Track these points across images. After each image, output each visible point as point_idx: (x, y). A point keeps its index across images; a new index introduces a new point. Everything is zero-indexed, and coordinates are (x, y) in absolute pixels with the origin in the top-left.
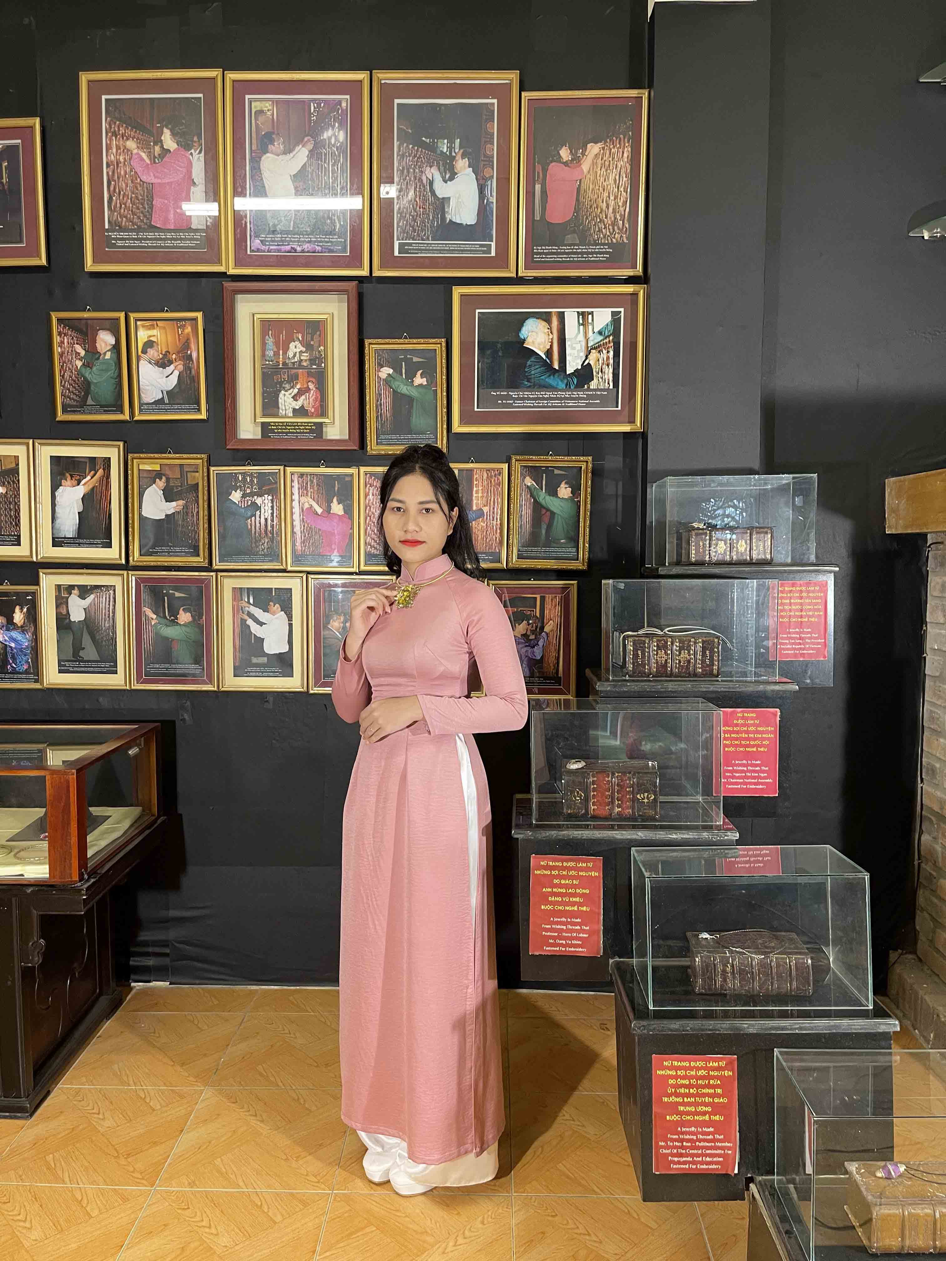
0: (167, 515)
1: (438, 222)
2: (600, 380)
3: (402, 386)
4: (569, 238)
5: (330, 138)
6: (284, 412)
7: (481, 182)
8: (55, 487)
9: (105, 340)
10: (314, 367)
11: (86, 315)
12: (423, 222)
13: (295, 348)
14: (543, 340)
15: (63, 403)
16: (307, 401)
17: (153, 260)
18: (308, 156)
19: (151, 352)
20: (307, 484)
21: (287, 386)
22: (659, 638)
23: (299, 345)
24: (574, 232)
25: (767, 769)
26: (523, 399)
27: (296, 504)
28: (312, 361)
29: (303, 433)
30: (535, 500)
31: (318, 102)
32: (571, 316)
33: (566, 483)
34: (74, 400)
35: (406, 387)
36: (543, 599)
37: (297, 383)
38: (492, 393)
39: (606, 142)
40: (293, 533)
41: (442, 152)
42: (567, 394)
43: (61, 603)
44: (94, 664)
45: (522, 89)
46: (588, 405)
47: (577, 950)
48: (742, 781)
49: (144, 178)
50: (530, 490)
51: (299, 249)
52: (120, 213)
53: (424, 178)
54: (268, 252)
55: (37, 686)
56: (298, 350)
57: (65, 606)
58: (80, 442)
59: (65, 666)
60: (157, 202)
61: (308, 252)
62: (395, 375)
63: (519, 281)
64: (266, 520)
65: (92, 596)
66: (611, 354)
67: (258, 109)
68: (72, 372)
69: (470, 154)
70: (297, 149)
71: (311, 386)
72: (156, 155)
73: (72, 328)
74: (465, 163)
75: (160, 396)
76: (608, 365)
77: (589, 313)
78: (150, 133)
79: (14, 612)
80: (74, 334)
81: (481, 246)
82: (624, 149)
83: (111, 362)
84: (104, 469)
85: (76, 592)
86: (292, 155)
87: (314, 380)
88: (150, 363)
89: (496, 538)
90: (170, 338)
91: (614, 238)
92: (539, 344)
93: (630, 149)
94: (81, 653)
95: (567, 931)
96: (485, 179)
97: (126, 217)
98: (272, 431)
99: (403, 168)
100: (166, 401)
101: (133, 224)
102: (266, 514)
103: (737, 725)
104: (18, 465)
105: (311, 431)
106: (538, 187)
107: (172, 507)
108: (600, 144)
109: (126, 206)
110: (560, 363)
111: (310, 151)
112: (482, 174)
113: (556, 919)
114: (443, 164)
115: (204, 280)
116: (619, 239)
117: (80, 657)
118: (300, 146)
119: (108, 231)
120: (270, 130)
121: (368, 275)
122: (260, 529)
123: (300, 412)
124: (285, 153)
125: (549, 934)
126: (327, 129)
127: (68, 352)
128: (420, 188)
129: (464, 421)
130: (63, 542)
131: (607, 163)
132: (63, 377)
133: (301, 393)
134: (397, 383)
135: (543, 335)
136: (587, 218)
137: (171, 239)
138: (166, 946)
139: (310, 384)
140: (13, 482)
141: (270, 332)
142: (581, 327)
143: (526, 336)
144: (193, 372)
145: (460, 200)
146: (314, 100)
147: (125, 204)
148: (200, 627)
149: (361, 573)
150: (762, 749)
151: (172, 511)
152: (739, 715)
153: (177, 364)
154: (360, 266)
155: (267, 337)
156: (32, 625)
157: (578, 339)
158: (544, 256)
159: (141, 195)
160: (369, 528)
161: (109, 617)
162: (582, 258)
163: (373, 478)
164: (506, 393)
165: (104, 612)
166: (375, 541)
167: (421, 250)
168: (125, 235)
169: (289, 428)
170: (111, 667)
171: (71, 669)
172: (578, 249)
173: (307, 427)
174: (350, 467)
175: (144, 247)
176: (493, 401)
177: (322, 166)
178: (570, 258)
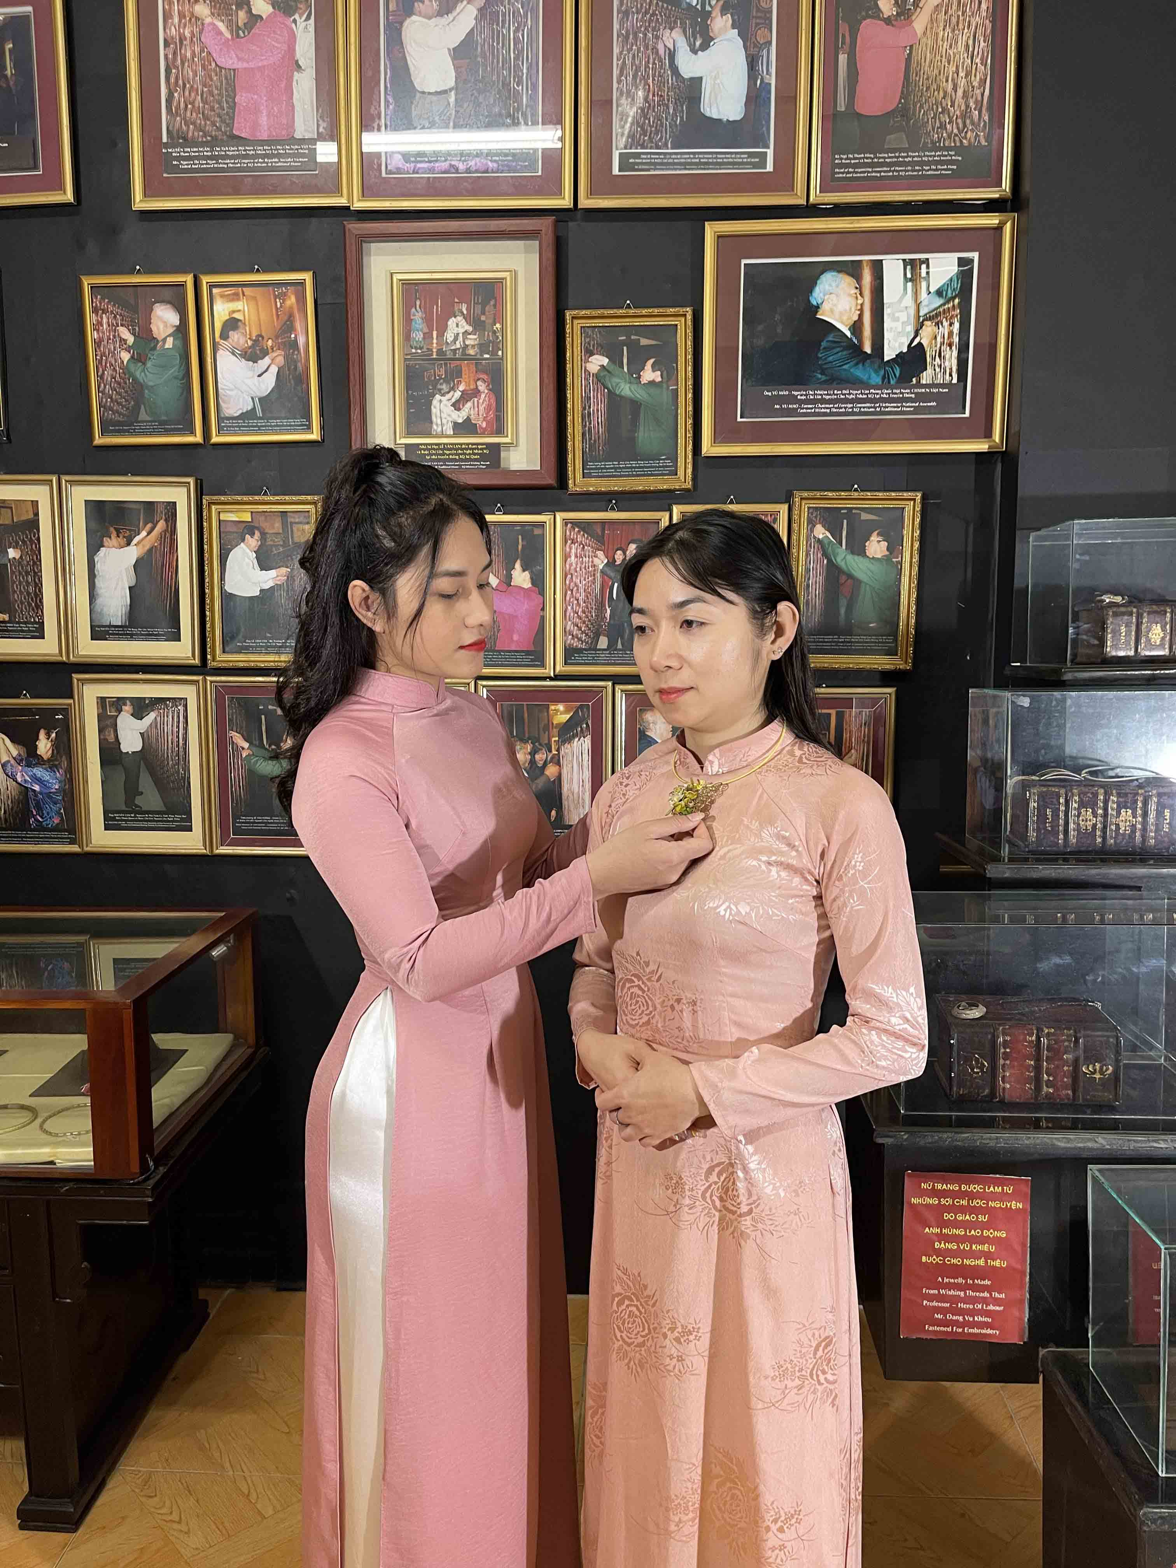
0: (261, 591)
1: (682, 118)
2: (938, 370)
3: (622, 385)
4: (892, 140)
6: (439, 429)
7: (752, 51)
8: (94, 547)
11: (135, 279)
12: (659, 118)
14: (848, 308)
15: (102, 418)
17: (237, 192)
18: (476, 19)
19: (236, 337)
21: (445, 387)
23: (463, 322)
26: (814, 402)
28: (483, 347)
29: (471, 460)
30: (830, 561)
32: (893, 266)
33: (878, 534)
34: (120, 414)
35: (628, 386)
37: (459, 382)
38: (766, 393)
41: (689, 4)
42: (885, 393)
43: (107, 726)
44: (157, 817)
46: (917, 410)
47: (984, 1331)
49: (221, 61)
51: (462, 167)
52: (185, 119)
54: (414, 173)
55: (75, 848)
56: (461, 330)
58: (130, 478)
59: (114, 819)
60: (241, 98)
61: (476, 171)
62: (612, 368)
63: (810, 210)
65: (152, 715)
66: (957, 326)
68: (114, 370)
70: (460, 7)
71: (482, 386)
72: (240, 24)
73: (114, 301)
74: (726, 21)
76: (950, 345)
77: (922, 262)
79: (37, 739)
80: (116, 310)
81: (751, 155)
83: (173, 353)
84: (166, 520)
85: (128, 708)
86: (451, 16)
87: (485, 377)
88: (233, 353)
90: (263, 316)
91: (966, 138)
92: (841, 313)
94: (138, 800)
95: (965, 1300)
97: (194, 123)
99: (627, 32)
100: (259, 413)
101: (205, 134)
104: (36, 514)
105: (483, 457)
106: (843, 58)
107: (269, 578)
109: (194, 106)
110: (873, 344)
111: (480, 10)
113: (946, 1280)
114: (691, 24)
115: (315, 221)
116: (972, 140)
119: (166, 145)
121: (572, 206)
123: (465, 427)
124: (440, 14)
125: (935, 1304)
127: (109, 339)
128: (654, 63)
129: (719, 437)
130: (107, 633)
131: (955, 19)
132: (102, 377)
133: (466, 397)
134: (616, 380)
135: (850, 299)
136: (921, 107)
137: (263, 156)
139: (479, 383)
140: (31, 540)
141: (418, 303)
142: (909, 284)
143: (820, 302)
144: (300, 367)
145: (718, 81)
147: (193, 103)
149: (557, 678)
153: (275, 354)
154: (561, 193)
155: (413, 310)
157: (904, 304)
158: (851, 170)
159: (217, 88)
160: (569, 608)
161: (178, 746)
162: (913, 171)
163: (577, 529)
164: (787, 393)
165: (170, 738)
166: (580, 629)
167: (655, 164)
168: (193, 151)
169: (448, 452)
170: (182, 820)
171: (123, 824)
172: (907, 157)
173: (476, 451)
174: (539, 513)
175: (222, 170)
176: (766, 405)
177: (498, 32)
178: (893, 171)
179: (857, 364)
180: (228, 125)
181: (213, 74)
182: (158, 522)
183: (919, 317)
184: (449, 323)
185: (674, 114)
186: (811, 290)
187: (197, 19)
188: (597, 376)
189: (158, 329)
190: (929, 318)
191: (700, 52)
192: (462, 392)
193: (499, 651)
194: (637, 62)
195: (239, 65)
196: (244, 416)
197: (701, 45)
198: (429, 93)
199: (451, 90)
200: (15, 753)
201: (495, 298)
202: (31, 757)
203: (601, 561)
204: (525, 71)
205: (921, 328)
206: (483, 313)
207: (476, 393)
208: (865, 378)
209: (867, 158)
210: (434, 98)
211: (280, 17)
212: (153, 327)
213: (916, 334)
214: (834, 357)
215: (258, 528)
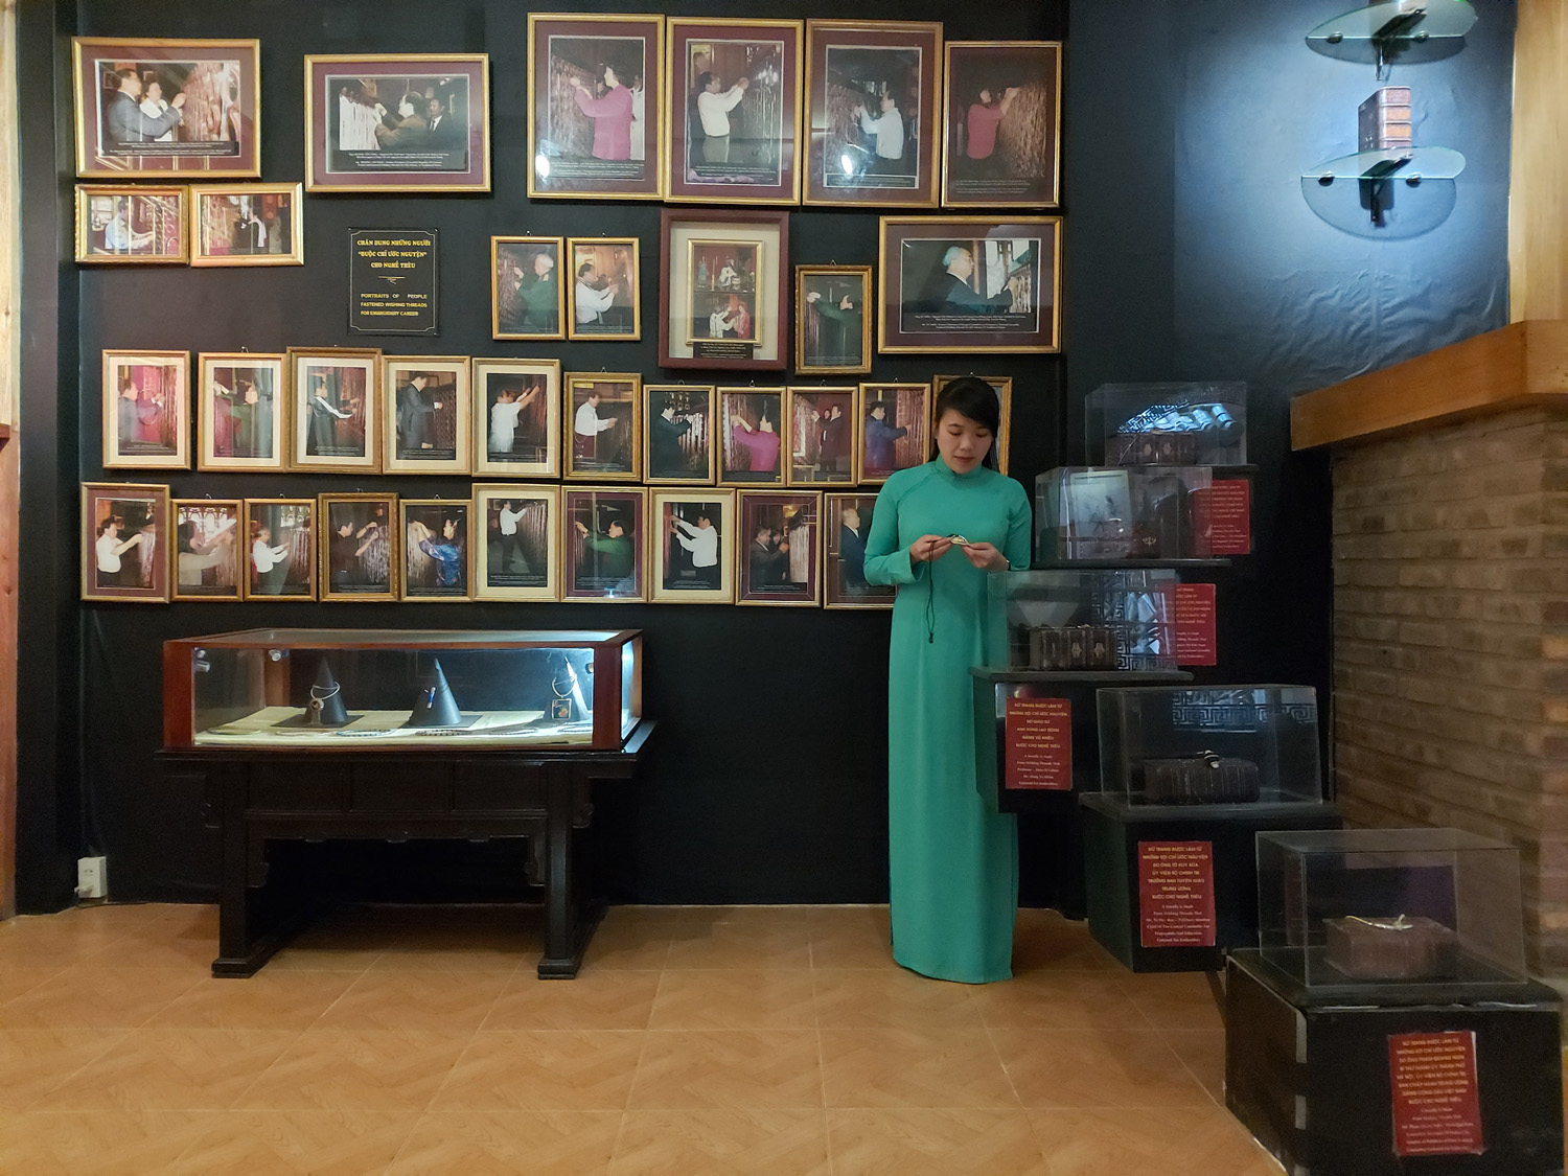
5: (764, 79)
8: (491, 403)
9: (543, 264)
11: (525, 239)
13: (727, 273)
15: (498, 322)
19: (588, 276)
20: (737, 403)
27: (726, 422)
28: (743, 286)
29: (733, 353)
31: (754, 47)
32: (991, 244)
34: (511, 320)
38: (917, 317)
40: (724, 451)
41: (870, 93)
44: (524, 578)
45: (946, 38)
46: (1007, 328)
47: (1049, 784)
51: (733, 180)
52: (562, 145)
54: (703, 182)
55: (466, 599)
56: (730, 276)
58: (516, 359)
59: (494, 579)
63: (942, 211)
64: (697, 437)
66: (1030, 280)
67: (698, 51)
71: (741, 309)
73: (513, 251)
75: (596, 317)
77: (1008, 243)
78: (595, 72)
80: (513, 256)
81: (905, 179)
82: (1039, 93)
85: (508, 506)
87: (743, 303)
91: (1032, 173)
93: (1045, 94)
95: (1040, 767)
98: (704, 351)
99: (833, 105)
101: (575, 155)
104: (455, 380)
109: (568, 138)
111: (747, 92)
113: (1029, 756)
116: (1036, 174)
121: (799, 204)
122: (690, 445)
124: (722, 91)
125: (1023, 770)
126: (762, 71)
127: (507, 274)
128: (849, 125)
129: (888, 342)
131: (1024, 106)
132: (500, 296)
137: (611, 170)
140: (450, 397)
142: (1001, 255)
146: (749, 45)
147: (567, 136)
148: (631, 541)
149: (787, 488)
150: (1201, 621)
151: (605, 428)
154: (791, 196)
157: (998, 267)
158: (963, 189)
159: (583, 129)
161: (541, 531)
162: (1002, 191)
165: (536, 525)
168: (567, 164)
169: (717, 348)
170: (541, 580)
171: (500, 582)
172: (999, 183)
173: (737, 348)
174: (778, 387)
175: (585, 176)
176: (918, 325)
177: (756, 103)
178: (991, 190)
181: (579, 121)
194: (840, 124)
195: (597, 115)
200: (429, 535)
202: (439, 538)
204: (772, 127)
207: (738, 313)
209: (975, 182)
213: (1006, 284)
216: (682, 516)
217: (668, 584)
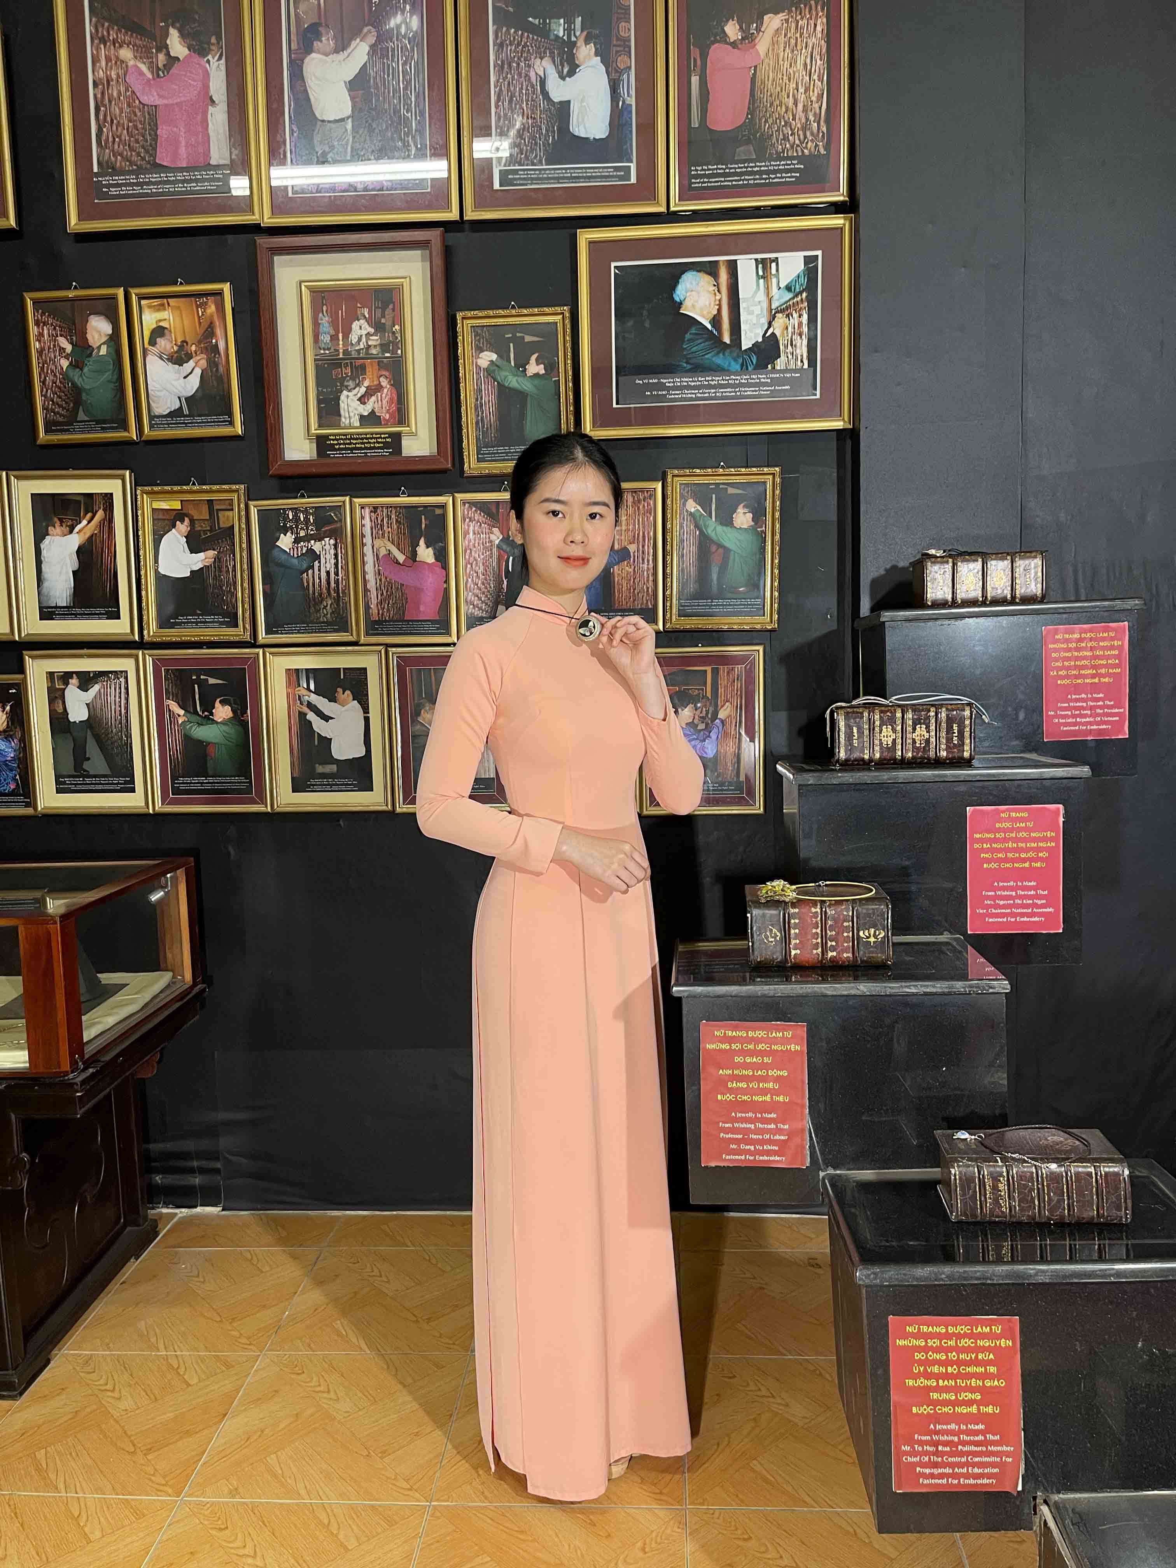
1: (553, 137)
2: (790, 357)
3: (510, 378)
4: (742, 151)
6: (348, 421)
7: (614, 76)
8: (40, 536)
10: (387, 355)
11: (71, 294)
12: (533, 138)
13: (360, 329)
14: (707, 303)
15: (45, 419)
16: (381, 404)
17: (160, 213)
18: (368, 54)
19: (163, 343)
20: (382, 520)
21: (351, 384)
22: (883, 708)
24: (748, 142)
25: (1046, 892)
26: (681, 388)
27: (368, 550)
28: (384, 347)
29: (375, 447)
32: (746, 265)
34: (61, 415)
36: (715, 672)
38: (638, 381)
39: (790, 11)
40: (366, 590)
41: (557, 36)
43: (56, 697)
44: (104, 780)
46: (773, 393)
47: (772, 1158)
48: (1009, 911)
49: (145, 99)
50: (695, 519)
51: (360, 187)
52: (113, 151)
53: (532, 75)
54: (317, 192)
55: (30, 811)
56: (364, 332)
57: (60, 702)
58: (71, 472)
59: (64, 783)
60: (163, 131)
61: (373, 190)
63: (671, 217)
64: (328, 573)
65: (97, 687)
66: (805, 317)
68: (55, 375)
69: (597, 37)
70: (354, 44)
71: (384, 382)
72: (160, 65)
73: (53, 314)
75: (177, 405)
76: (800, 335)
77: (772, 260)
78: (153, 37)
80: (56, 322)
81: (616, 169)
82: (816, 19)
85: (74, 681)
86: (346, 53)
87: (387, 374)
88: (161, 358)
89: (648, 588)
90: (187, 324)
91: (806, 148)
93: (825, 20)
94: (86, 765)
95: (755, 1132)
96: (620, 72)
97: (121, 155)
98: (332, 447)
99: (503, 62)
101: (131, 164)
102: (328, 565)
103: (999, 830)
105: (386, 445)
106: (695, 80)
107: (199, 560)
108: (781, 15)
109: (120, 140)
110: (731, 335)
111: (373, 47)
112: (614, 65)
113: (738, 1115)
114: (559, 54)
115: (230, 238)
117: (85, 771)
118: (358, 40)
119: (97, 175)
120: (316, 20)
121: (458, 218)
122: (320, 586)
124: (336, 51)
125: (729, 1136)
126: (395, 15)
127: (49, 348)
128: (527, 89)
129: (599, 421)
130: (53, 613)
131: (793, 42)
132: (44, 382)
133: (370, 393)
136: (766, 121)
137: (183, 182)
138: (217, 1159)
139: (382, 379)
141: (325, 308)
142: (761, 281)
144: (221, 369)
147: (120, 137)
148: (244, 725)
150: (1038, 865)
151: (200, 566)
152: (1002, 815)
153: (198, 358)
154: (448, 207)
155: (321, 315)
156: (18, 729)
157: (757, 299)
158: (706, 180)
159: (141, 122)
160: (470, 580)
161: (120, 715)
162: (760, 179)
163: (474, 509)
164: (656, 381)
165: (113, 707)
166: (480, 599)
167: (532, 179)
168: (119, 179)
169: (354, 442)
170: (126, 782)
171: (73, 787)
172: (755, 166)
173: (380, 440)
174: (441, 495)
175: (147, 195)
176: (639, 393)
177: (389, 66)
178: (743, 180)
179: (718, 353)
180: (151, 155)
181: (137, 111)
182: (96, 512)
183: (771, 310)
184: (354, 326)
185: (547, 135)
186: (673, 287)
187: (122, 62)
188: (487, 370)
189: (93, 338)
190: (779, 311)
191: (567, 79)
192: (367, 388)
193: (408, 621)
194: (512, 89)
196: (172, 414)
197: (568, 72)
198: (329, 121)
199: (348, 118)
201: (394, 303)
203: (496, 537)
204: (413, 99)
205: (774, 319)
206: (383, 316)
208: (726, 366)
209: (720, 169)
210: (333, 125)
211: (196, 58)
212: (89, 336)
214: (697, 348)
215: (187, 515)
216: (312, 687)
217: (298, 786)
